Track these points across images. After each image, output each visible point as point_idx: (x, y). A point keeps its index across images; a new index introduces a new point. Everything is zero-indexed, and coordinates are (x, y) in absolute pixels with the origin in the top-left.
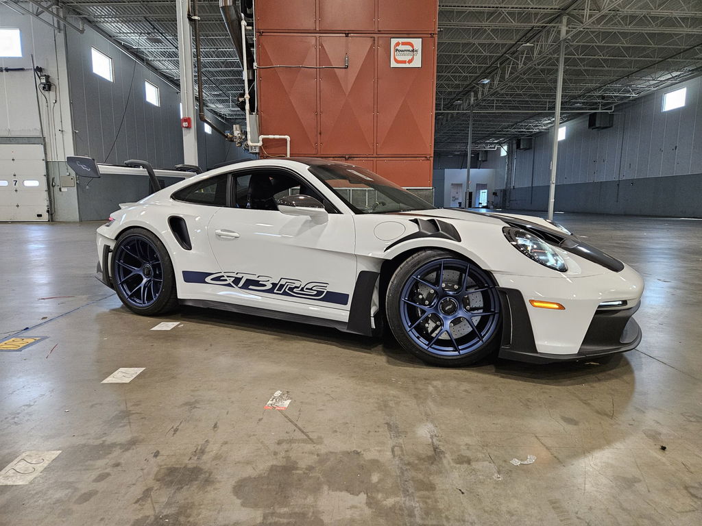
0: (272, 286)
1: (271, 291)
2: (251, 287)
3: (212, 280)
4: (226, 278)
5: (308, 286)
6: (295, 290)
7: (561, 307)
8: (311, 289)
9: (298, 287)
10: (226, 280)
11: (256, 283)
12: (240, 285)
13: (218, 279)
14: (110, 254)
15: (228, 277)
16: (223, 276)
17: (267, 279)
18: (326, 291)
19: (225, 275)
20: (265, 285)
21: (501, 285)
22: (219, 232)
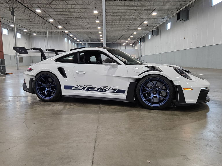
0: (97, 89)
1: (97, 91)
2: (89, 90)
3: (74, 88)
4: (80, 87)
5: (111, 88)
6: (106, 90)
7: (192, 90)
8: (112, 89)
11: (92, 88)
12: (85, 89)
13: (77, 88)
17: (96, 87)
18: (117, 90)
19: (80, 86)
20: (95, 89)
21: (175, 84)
22: (77, 72)
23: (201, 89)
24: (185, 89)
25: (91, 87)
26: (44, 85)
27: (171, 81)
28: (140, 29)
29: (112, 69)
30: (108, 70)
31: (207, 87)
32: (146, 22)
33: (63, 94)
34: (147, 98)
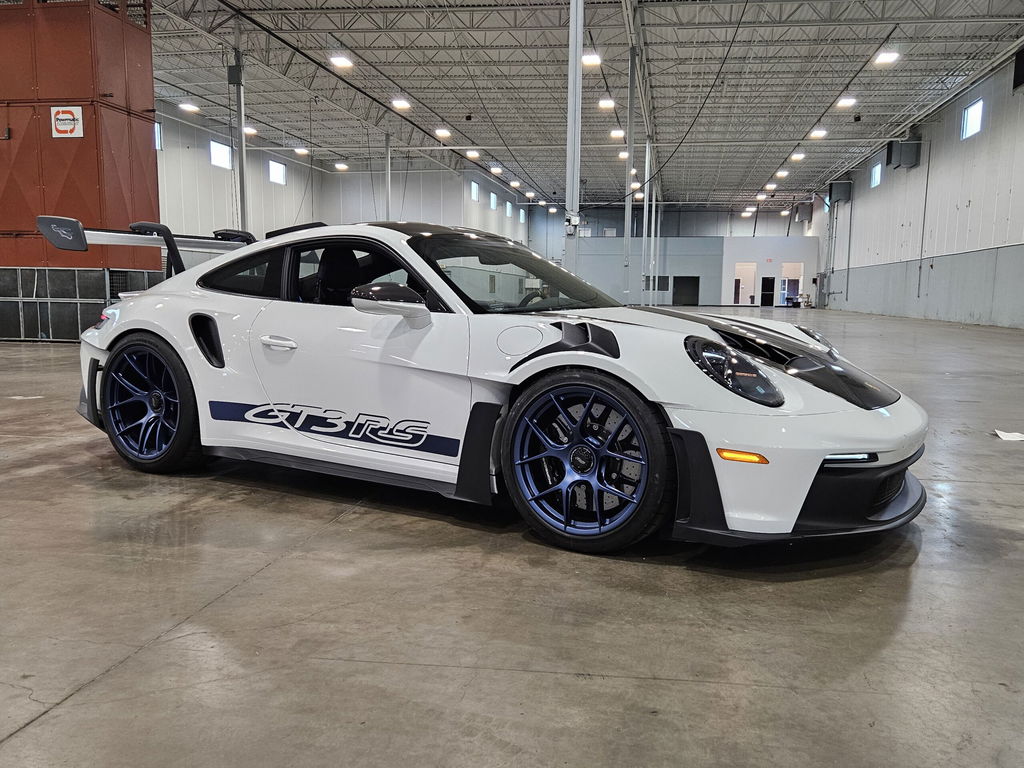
0: (345, 426)
1: (343, 434)
2: (314, 428)
3: (254, 416)
4: (276, 413)
5: (398, 427)
6: (380, 433)
7: (764, 460)
8: (404, 432)
9: (384, 429)
10: (277, 417)
11: (322, 421)
12: (298, 424)
13: (264, 415)
14: (99, 374)
15: (279, 411)
16: (272, 410)
17: (338, 415)
18: (425, 435)
19: (275, 408)
20: (335, 425)
21: (675, 426)
22: (266, 339)
23: (826, 461)
24: (726, 454)
25: (319, 413)
26: (140, 394)
27: (657, 409)
28: (818, 134)
29: (404, 332)
30: (389, 338)
31: (873, 448)
32: (846, 103)
33: (205, 441)
34: (548, 487)
